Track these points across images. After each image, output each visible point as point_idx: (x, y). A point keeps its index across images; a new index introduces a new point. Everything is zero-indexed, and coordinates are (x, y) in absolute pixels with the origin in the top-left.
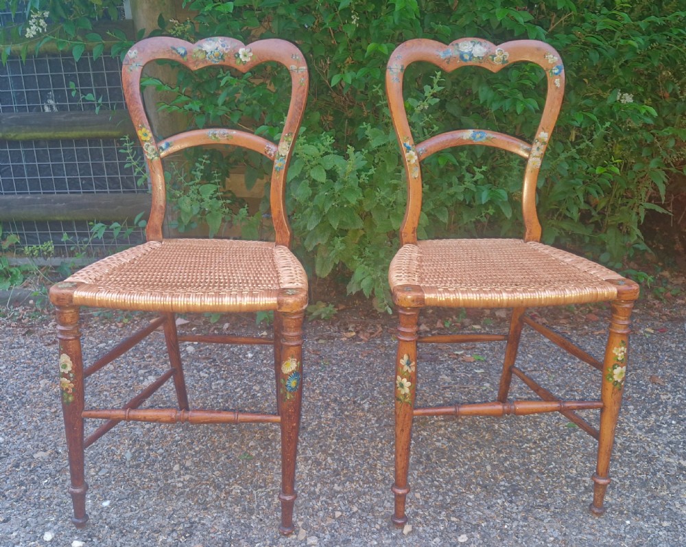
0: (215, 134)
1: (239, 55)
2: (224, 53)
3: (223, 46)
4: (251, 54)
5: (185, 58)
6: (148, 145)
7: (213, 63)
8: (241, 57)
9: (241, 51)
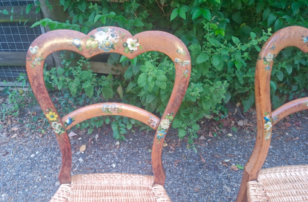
0: (108, 109)
1: (127, 45)
2: (114, 43)
3: (113, 36)
4: (138, 44)
5: (80, 48)
6: (56, 124)
7: (104, 51)
8: (129, 46)
9: (130, 41)
